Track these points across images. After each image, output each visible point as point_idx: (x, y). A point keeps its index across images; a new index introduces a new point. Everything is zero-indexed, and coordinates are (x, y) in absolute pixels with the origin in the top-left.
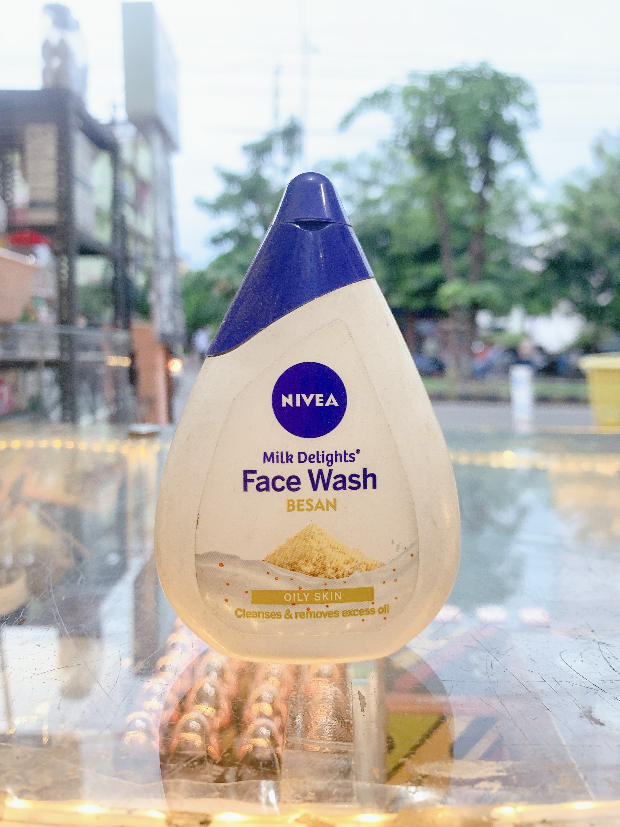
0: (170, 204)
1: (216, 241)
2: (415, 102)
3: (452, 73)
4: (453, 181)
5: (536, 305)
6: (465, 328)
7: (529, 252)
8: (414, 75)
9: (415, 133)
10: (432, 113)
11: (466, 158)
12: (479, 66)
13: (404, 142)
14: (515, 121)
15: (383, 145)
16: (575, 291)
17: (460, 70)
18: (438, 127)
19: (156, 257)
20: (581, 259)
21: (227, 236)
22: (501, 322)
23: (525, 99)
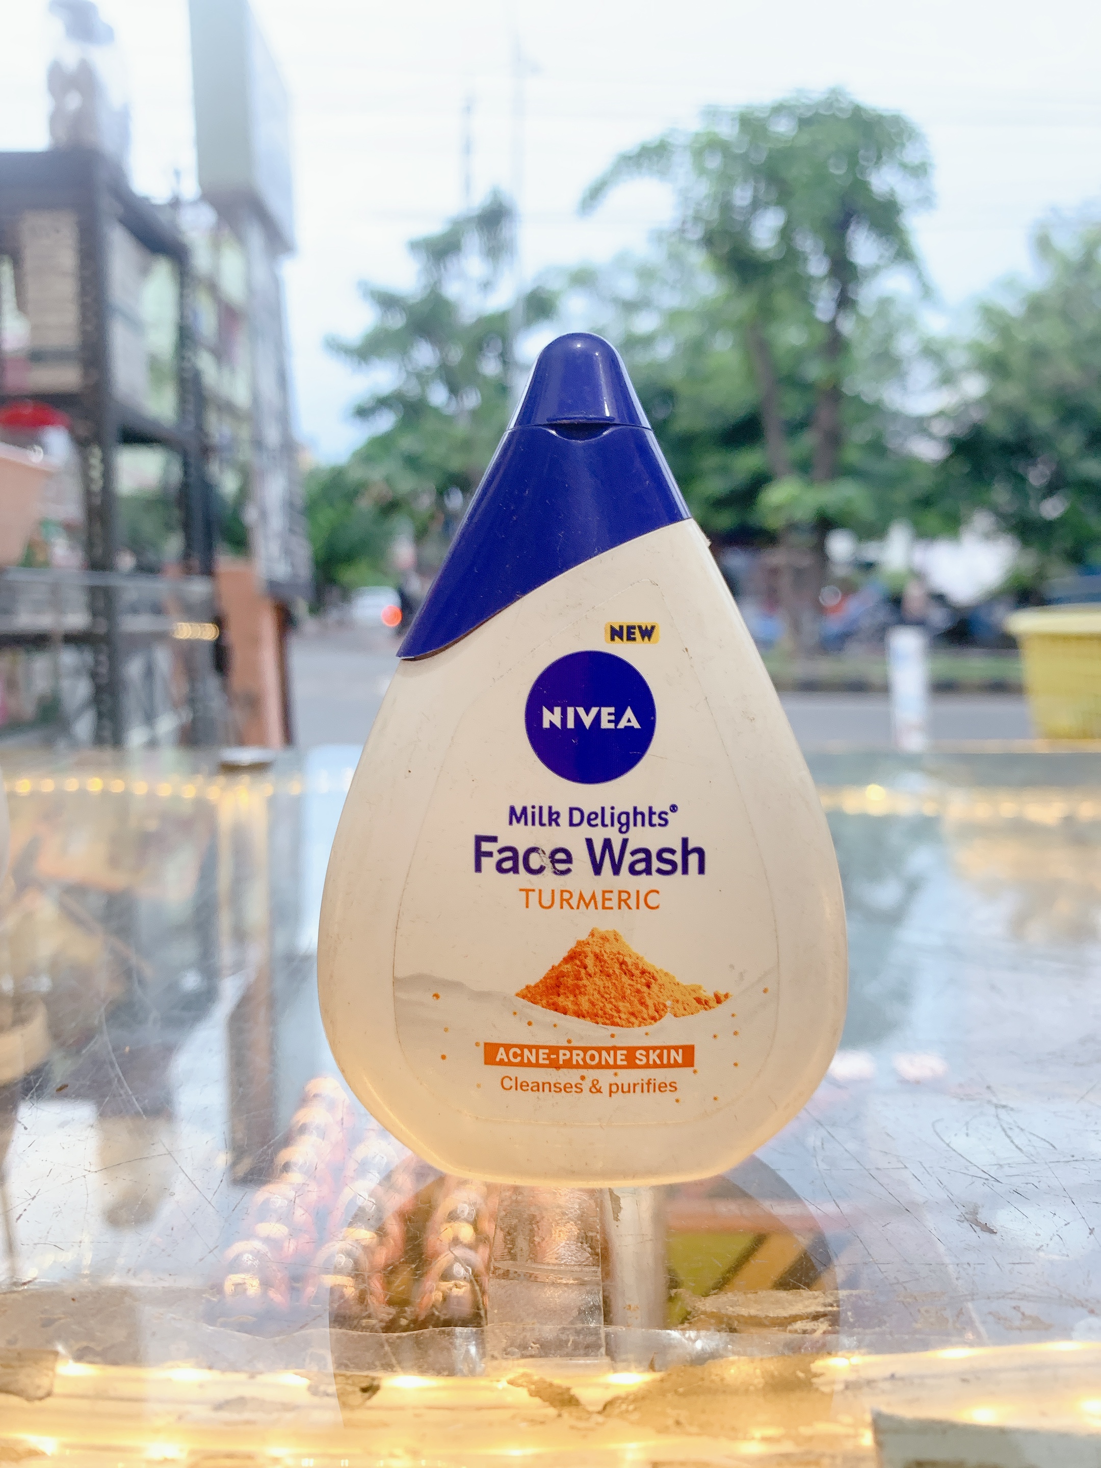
0: (280, 348)
1: (363, 412)
2: (714, 162)
3: (779, 109)
4: (783, 300)
5: (932, 519)
6: (806, 561)
7: (921, 425)
8: (712, 113)
9: (715, 216)
10: (745, 181)
11: (806, 260)
12: (826, 96)
13: (696, 233)
14: (892, 192)
15: (659, 237)
16: (1001, 494)
17: (793, 103)
18: (756, 205)
19: (258, 443)
20: (1011, 438)
21: (383, 403)
22: (871, 552)
23: (911, 155)
